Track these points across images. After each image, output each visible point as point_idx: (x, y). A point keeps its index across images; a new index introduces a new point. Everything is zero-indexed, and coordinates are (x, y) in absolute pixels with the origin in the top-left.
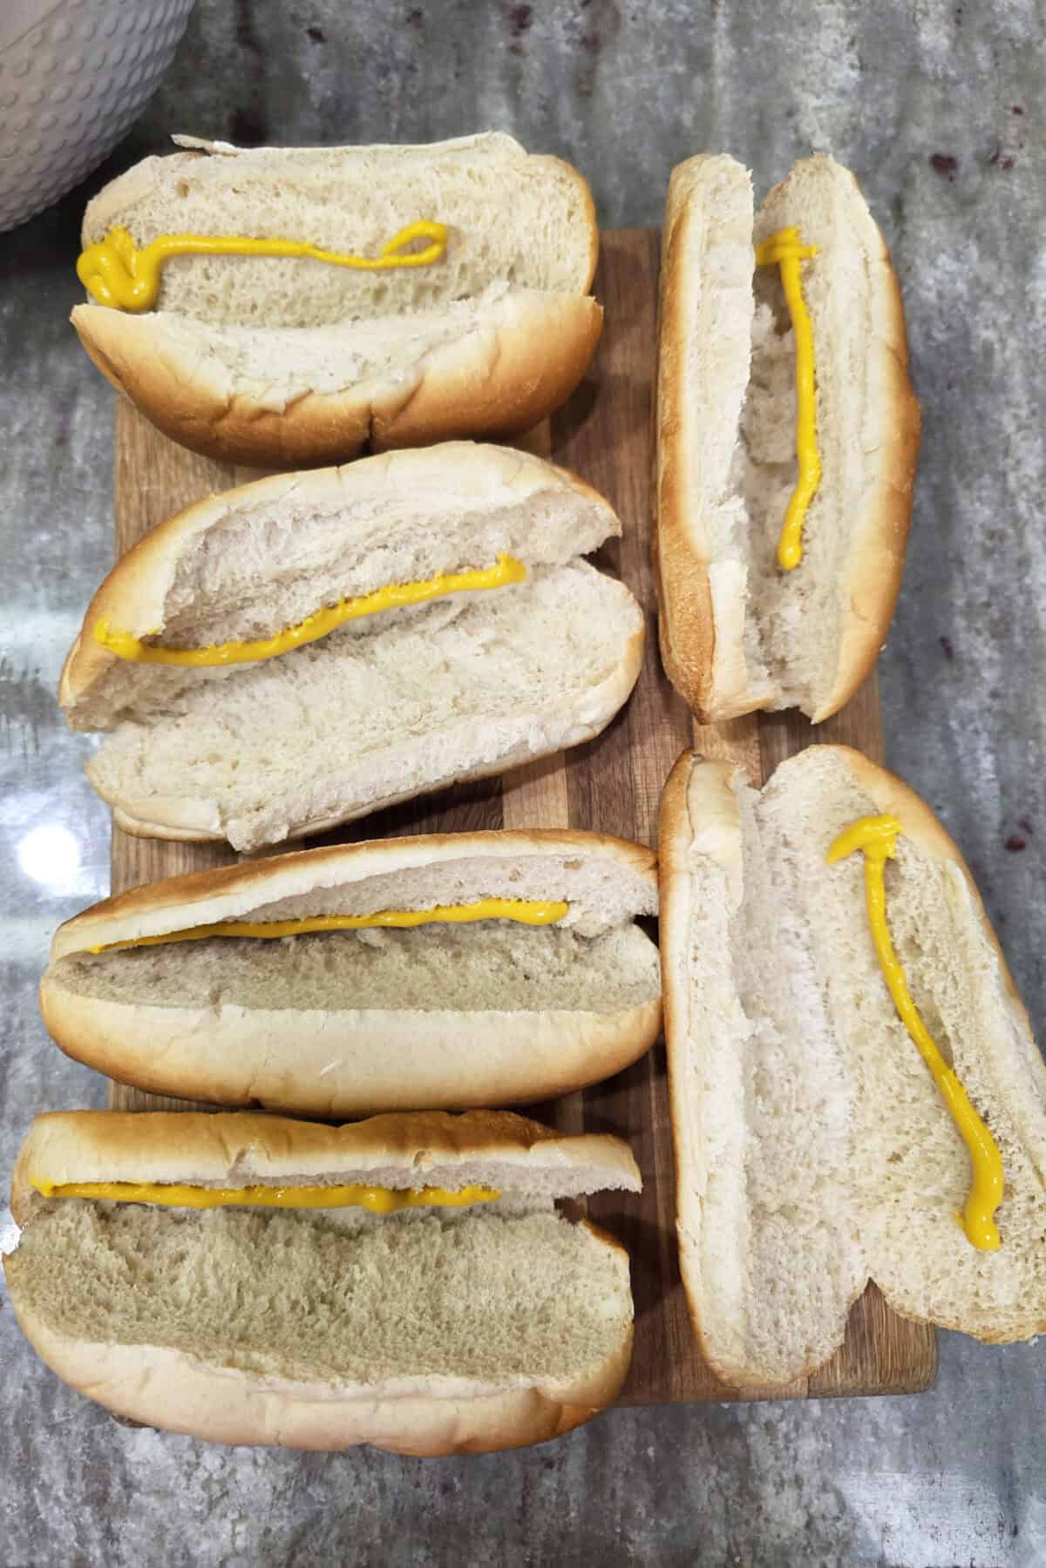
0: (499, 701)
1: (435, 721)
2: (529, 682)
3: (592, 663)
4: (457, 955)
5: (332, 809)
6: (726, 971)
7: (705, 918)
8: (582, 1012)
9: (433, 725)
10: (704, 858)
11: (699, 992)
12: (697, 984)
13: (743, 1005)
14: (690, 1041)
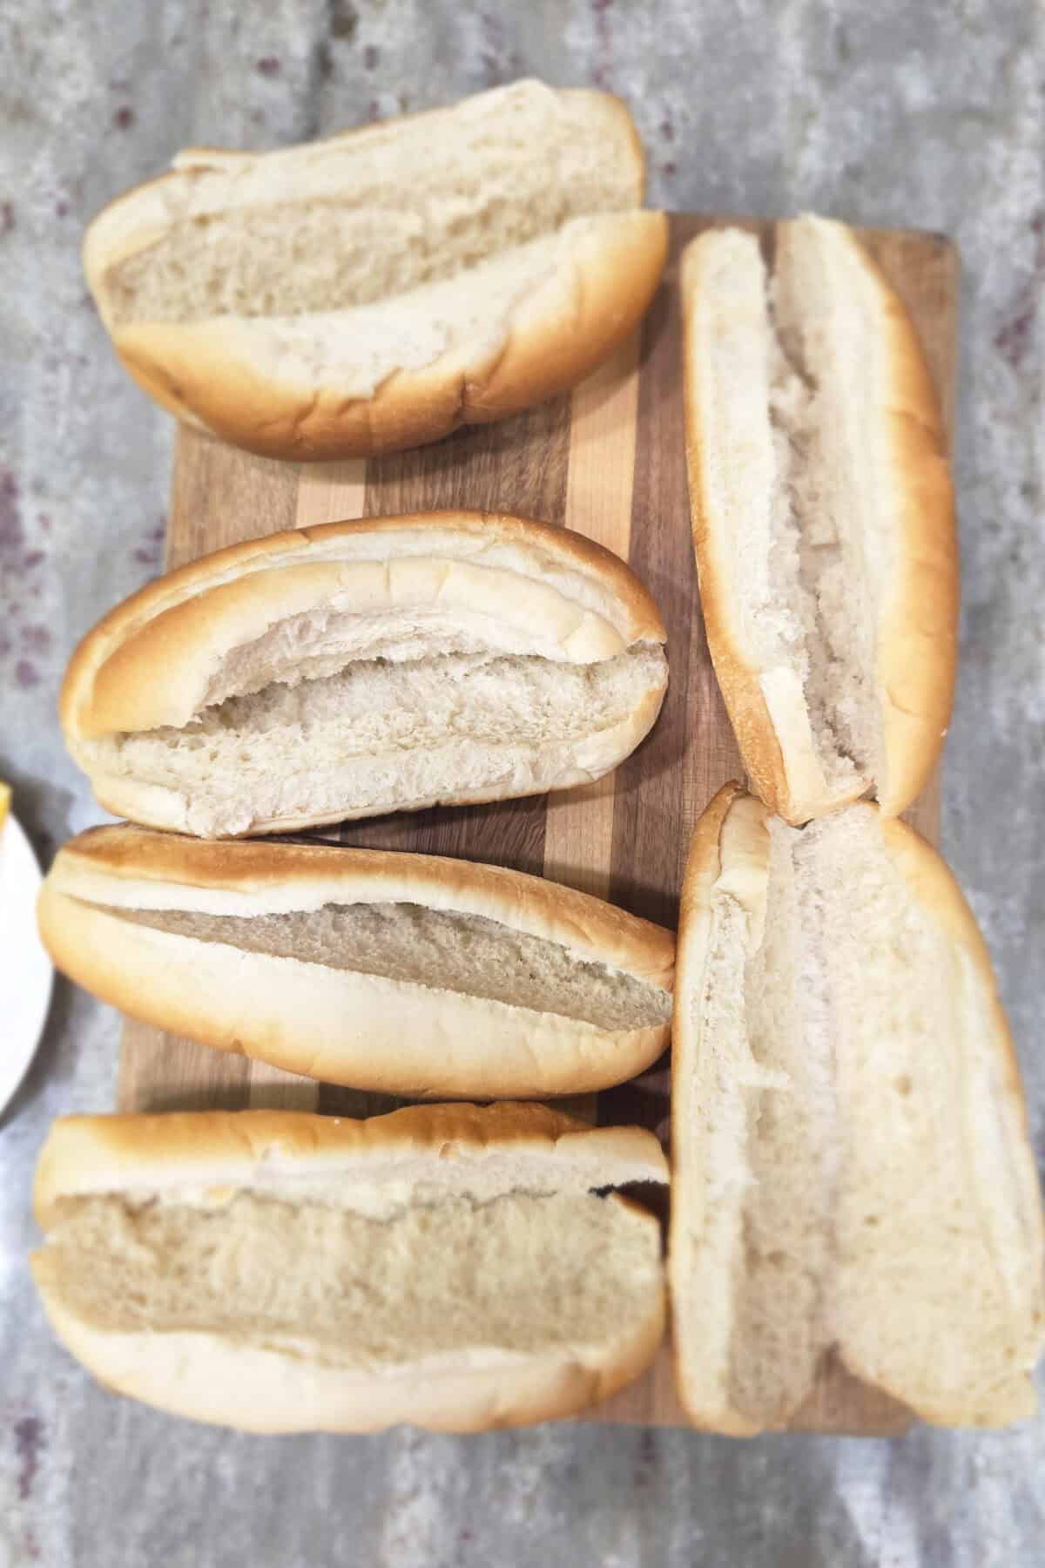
0: (497, 727)
1: (426, 738)
2: (535, 714)
3: (604, 708)
4: (466, 941)
5: (302, 809)
6: (737, 1014)
7: (722, 958)
8: (584, 1023)
9: (423, 741)
10: (727, 897)
11: (709, 1032)
12: (707, 1024)
13: (753, 1047)
14: (695, 1080)
